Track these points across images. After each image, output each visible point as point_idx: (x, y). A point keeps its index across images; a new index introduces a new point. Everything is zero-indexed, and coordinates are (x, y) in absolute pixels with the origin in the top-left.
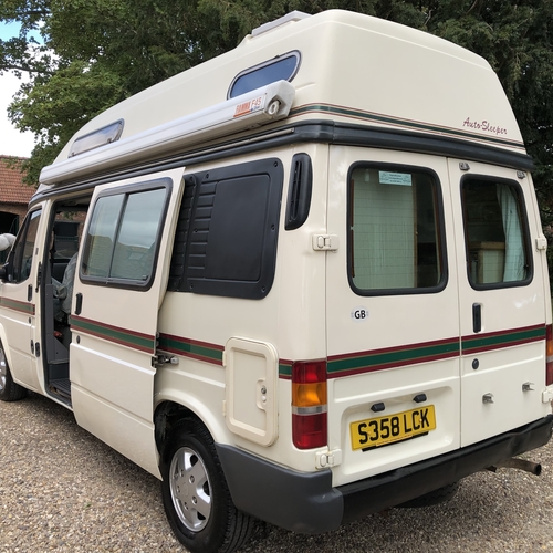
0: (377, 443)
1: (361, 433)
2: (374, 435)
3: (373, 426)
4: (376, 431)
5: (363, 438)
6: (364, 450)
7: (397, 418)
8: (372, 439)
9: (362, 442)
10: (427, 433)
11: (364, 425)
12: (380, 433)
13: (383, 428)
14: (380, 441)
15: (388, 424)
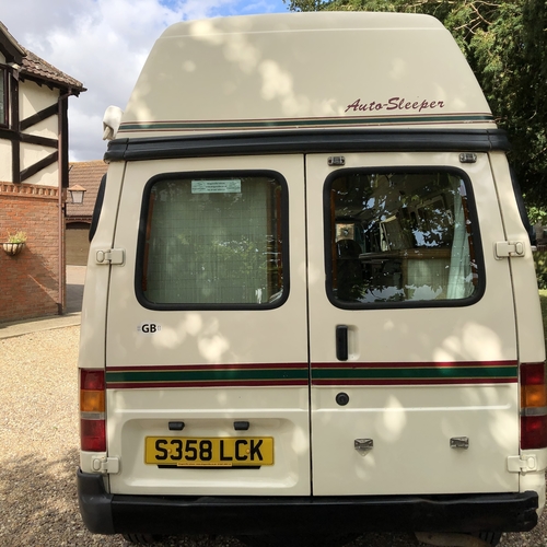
0: (178, 463)
1: (158, 448)
2: (177, 454)
3: (177, 445)
4: (179, 450)
5: (162, 454)
6: (160, 467)
7: (209, 443)
8: (172, 457)
9: (158, 457)
10: (258, 467)
11: (165, 442)
12: (184, 453)
13: (188, 449)
14: (183, 462)
15: (197, 446)
